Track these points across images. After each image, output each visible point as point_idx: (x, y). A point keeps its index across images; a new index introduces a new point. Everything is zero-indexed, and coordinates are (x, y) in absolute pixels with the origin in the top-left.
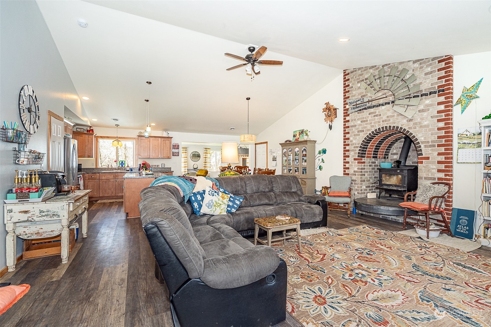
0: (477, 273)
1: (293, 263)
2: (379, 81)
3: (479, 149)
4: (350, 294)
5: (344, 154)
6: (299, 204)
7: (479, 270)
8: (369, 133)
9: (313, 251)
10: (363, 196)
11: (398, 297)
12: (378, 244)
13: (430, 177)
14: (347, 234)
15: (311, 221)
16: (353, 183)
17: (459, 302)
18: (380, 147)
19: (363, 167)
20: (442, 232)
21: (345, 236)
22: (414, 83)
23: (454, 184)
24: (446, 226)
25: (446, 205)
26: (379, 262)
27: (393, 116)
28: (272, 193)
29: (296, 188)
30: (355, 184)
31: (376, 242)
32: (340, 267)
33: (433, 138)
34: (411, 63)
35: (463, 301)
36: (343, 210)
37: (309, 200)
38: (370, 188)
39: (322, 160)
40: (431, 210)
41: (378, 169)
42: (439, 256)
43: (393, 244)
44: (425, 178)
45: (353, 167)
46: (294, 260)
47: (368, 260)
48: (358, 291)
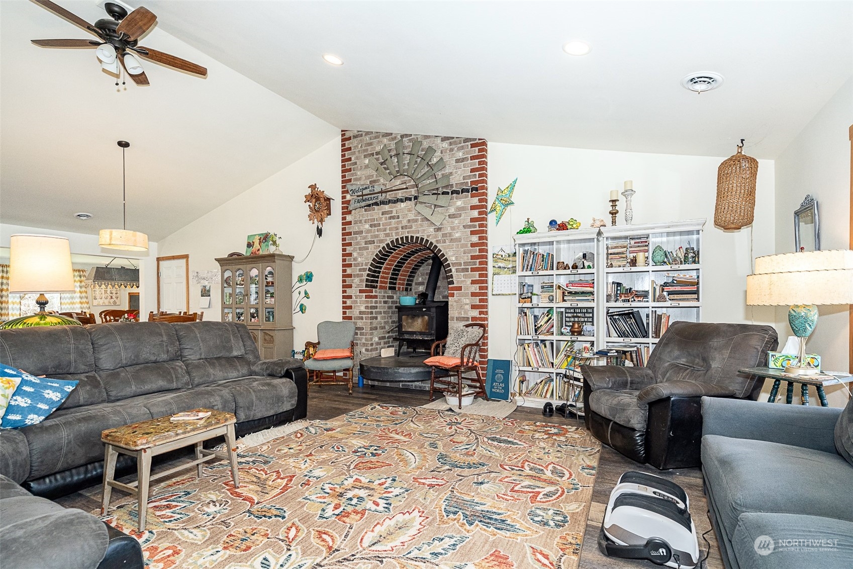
0: (512, 446)
1: (211, 516)
2: (396, 160)
3: (514, 275)
4: (330, 548)
5: (344, 281)
6: (246, 381)
7: (515, 441)
8: (382, 245)
9: (268, 475)
10: (374, 354)
11: (413, 523)
12: (391, 433)
13: (463, 316)
14: (342, 426)
15: (271, 413)
16: (359, 333)
17: (493, 499)
18: (399, 271)
19: (374, 305)
20: (477, 396)
21: (339, 429)
22: (443, 172)
23: (489, 325)
24: (481, 387)
25: (482, 356)
26: (390, 465)
27: (416, 221)
28: (179, 363)
29: (242, 348)
30: (362, 334)
31: (389, 430)
32: (319, 495)
33: (466, 258)
34: (439, 140)
35: (497, 495)
36: (341, 383)
37: (270, 370)
38: (386, 340)
39: (306, 293)
40: (464, 366)
41: (396, 307)
42: (473, 432)
43: (414, 428)
44: (458, 319)
45: (359, 304)
46: (218, 508)
47: (371, 466)
48: (346, 536)
